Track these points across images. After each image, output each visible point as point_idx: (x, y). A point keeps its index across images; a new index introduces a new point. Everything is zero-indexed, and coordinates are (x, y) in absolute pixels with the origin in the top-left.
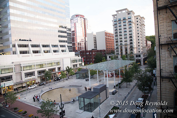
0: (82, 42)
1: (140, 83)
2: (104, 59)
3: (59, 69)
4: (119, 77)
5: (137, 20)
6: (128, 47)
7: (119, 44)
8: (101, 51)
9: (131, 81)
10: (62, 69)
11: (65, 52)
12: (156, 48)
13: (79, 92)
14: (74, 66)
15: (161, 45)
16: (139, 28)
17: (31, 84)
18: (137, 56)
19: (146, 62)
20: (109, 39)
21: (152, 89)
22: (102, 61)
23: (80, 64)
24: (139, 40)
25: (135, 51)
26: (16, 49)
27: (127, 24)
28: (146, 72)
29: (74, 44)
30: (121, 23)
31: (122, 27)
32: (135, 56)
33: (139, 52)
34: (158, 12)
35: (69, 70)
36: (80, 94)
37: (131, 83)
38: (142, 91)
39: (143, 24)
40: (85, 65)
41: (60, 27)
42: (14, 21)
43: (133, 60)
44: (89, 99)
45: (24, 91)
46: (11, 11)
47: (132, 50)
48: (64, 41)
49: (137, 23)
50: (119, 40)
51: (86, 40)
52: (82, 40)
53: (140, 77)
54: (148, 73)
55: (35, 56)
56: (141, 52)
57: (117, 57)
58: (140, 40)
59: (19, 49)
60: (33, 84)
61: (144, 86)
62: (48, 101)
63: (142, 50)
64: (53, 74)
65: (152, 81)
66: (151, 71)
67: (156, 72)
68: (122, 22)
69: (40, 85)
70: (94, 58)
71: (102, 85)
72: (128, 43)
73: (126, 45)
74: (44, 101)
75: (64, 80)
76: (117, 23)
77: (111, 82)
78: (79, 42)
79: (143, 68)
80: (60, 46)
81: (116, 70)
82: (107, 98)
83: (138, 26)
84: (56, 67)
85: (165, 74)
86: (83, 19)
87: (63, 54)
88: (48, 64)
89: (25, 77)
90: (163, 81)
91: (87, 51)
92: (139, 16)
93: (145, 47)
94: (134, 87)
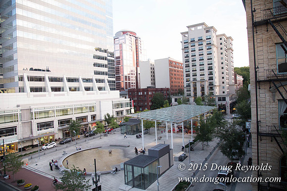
0: (132, 74)
1: (225, 143)
2: (167, 103)
3: (94, 117)
4: (191, 133)
5: (221, 41)
6: (206, 84)
7: (192, 80)
8: (162, 89)
9: (209, 139)
10: (97, 118)
11: (105, 90)
12: (251, 87)
13: (125, 155)
14: (118, 113)
15: (258, 83)
16: (224, 54)
17: (46, 142)
18: (220, 100)
19: (234, 109)
20: (175, 71)
21: (244, 153)
22: (163, 107)
23: (127, 111)
24: (223, 73)
25: (217, 91)
26: (24, 84)
27: (204, 47)
28: (234, 126)
29: (118, 78)
30: (195, 46)
31: (197, 53)
32: (217, 100)
33: (224, 92)
34: (255, 30)
35: (109, 120)
36: (127, 160)
37: (210, 143)
38: (228, 156)
39: (231, 49)
40: (135, 111)
41: (96, 50)
42: (23, 39)
43: (214, 105)
44: (141, 167)
45: (35, 152)
46: (19, 22)
47: (211, 89)
48: (103, 73)
49: (221, 46)
50: (191, 73)
51: (139, 72)
52: (132, 71)
53: (224, 132)
54: (237, 127)
55: (55, 95)
56: (226, 93)
57: (188, 101)
58: (225, 73)
59: (29, 84)
60: (51, 142)
61: (231, 148)
62: (75, 170)
63: (228, 90)
64: (84, 125)
65: (245, 140)
66: (242, 124)
67: (251, 125)
68: (196, 44)
69: (61, 144)
70: (151, 101)
71: (163, 145)
72: (206, 77)
73: (203, 81)
74: (67, 170)
75: (101, 136)
76: (188, 45)
77: (178, 141)
78: (128, 75)
79: (230, 119)
80: (96, 80)
81: (186, 121)
82: (170, 166)
83: (222, 51)
84: (89, 114)
85: (265, 129)
86: (133, 39)
87: (101, 93)
88: (75, 109)
89: (38, 130)
90: (261, 140)
91: (140, 89)
92: (224, 35)
93: (233, 85)
94: (215, 148)
